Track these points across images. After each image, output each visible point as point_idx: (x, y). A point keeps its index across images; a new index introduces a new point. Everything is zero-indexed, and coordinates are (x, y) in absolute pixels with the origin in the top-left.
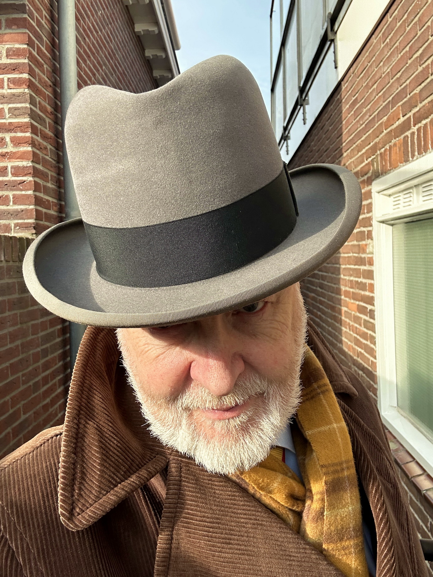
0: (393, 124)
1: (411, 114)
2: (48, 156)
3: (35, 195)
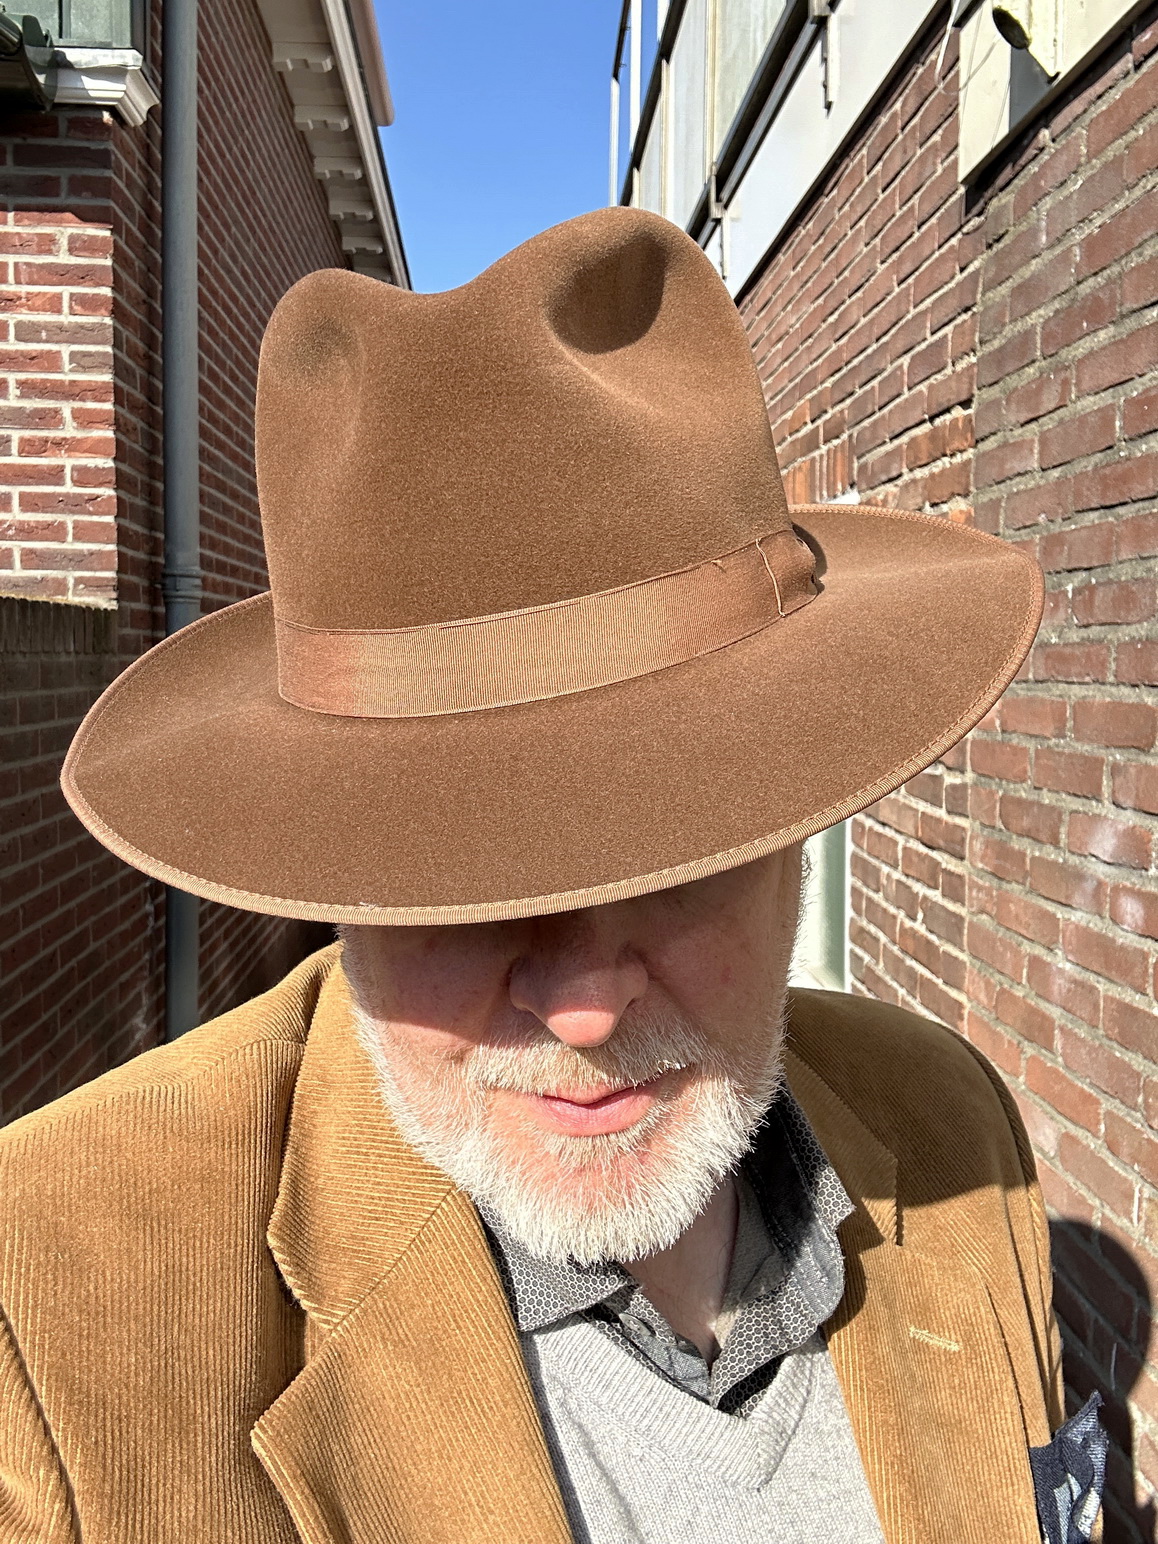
0: (797, 431)
1: (819, 422)
2: (136, 442)
3: (119, 525)
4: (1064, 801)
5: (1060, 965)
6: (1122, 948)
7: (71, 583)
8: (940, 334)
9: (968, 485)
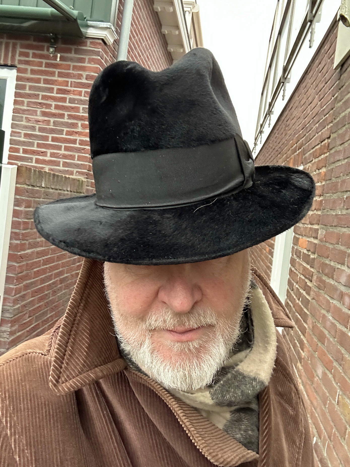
0: (293, 146)
1: (298, 144)
4: (335, 264)
5: (329, 317)
6: (344, 313)
7: (75, 172)
8: (325, 117)
9: (326, 164)
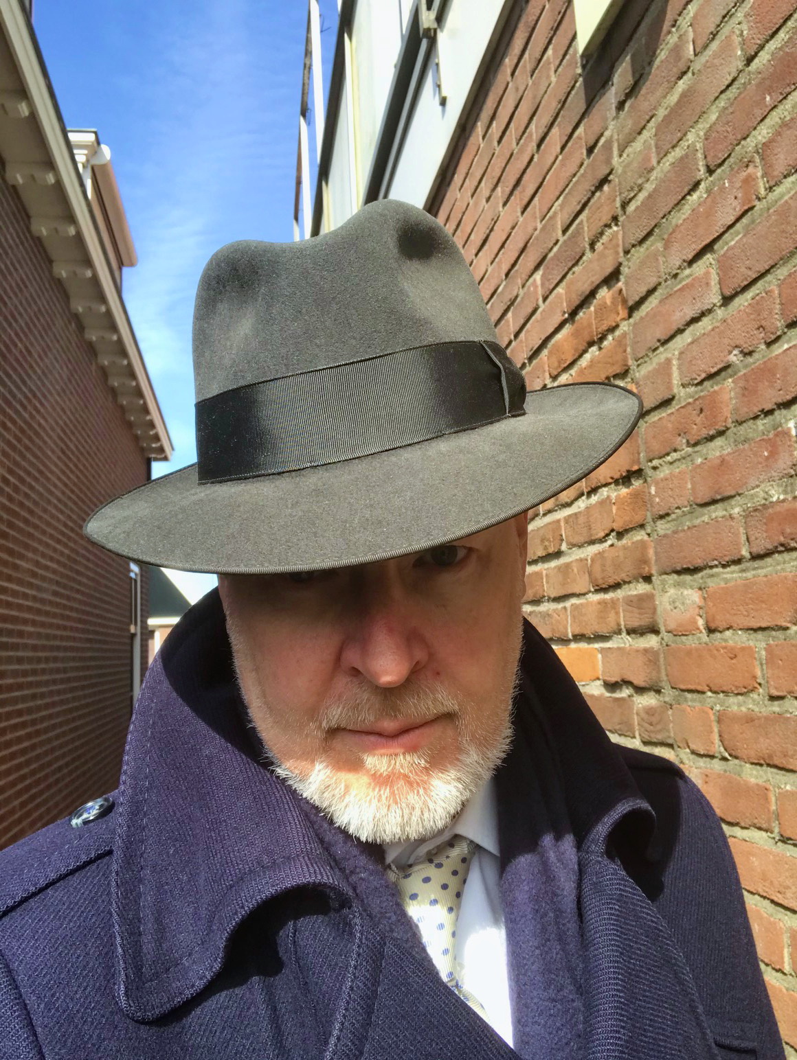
8: (574, 226)
9: (625, 360)
